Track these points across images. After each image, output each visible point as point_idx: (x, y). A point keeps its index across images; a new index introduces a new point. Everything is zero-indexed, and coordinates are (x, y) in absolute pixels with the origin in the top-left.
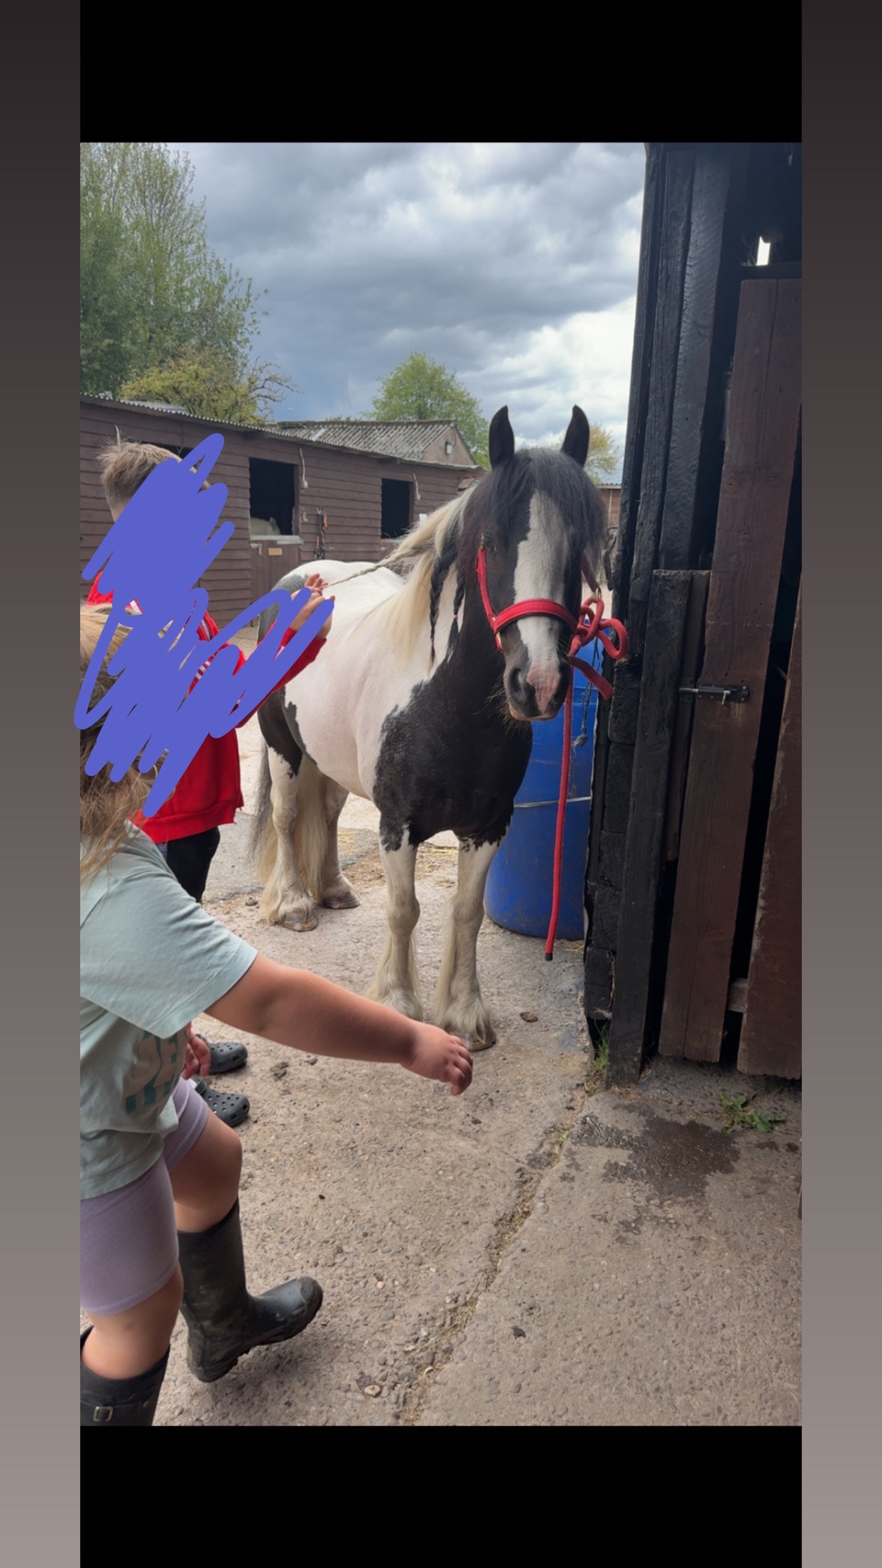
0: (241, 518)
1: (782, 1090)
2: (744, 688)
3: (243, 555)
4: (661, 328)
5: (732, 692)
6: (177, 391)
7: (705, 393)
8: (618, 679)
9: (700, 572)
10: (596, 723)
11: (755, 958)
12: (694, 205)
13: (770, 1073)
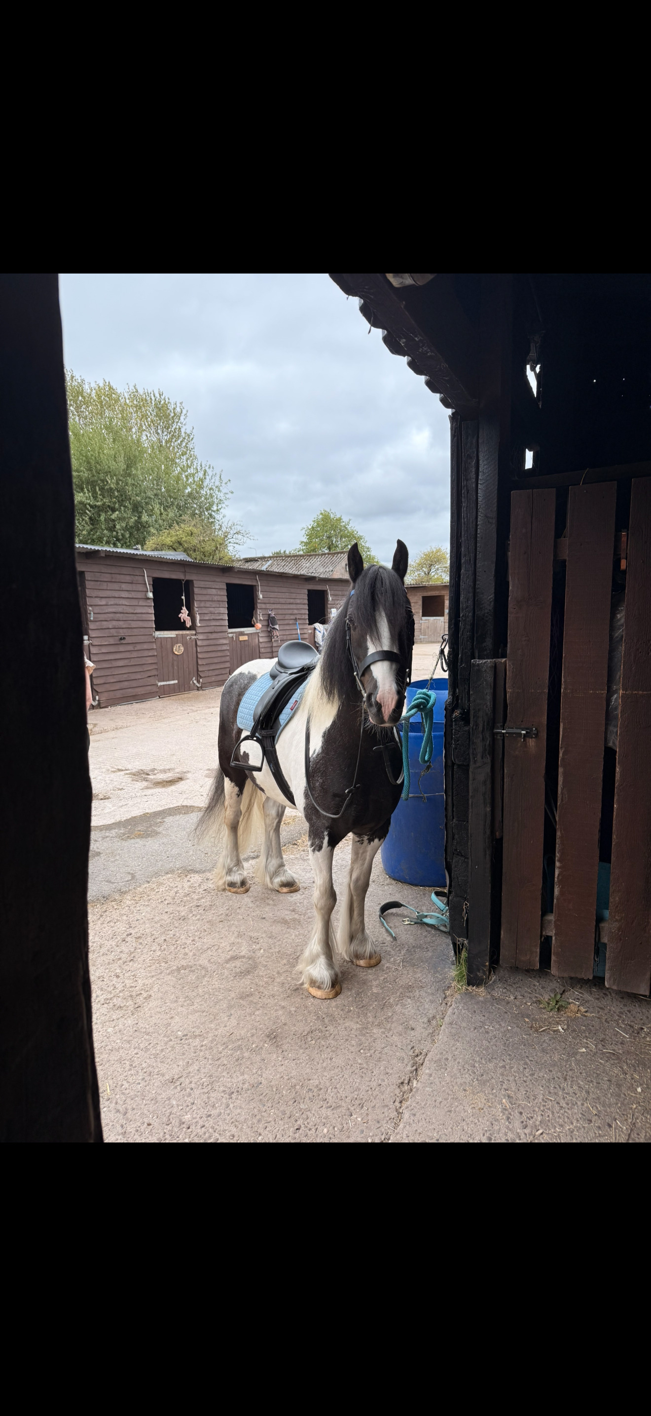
0: (222, 619)
1: (582, 986)
2: (534, 729)
3: (225, 641)
4: (466, 520)
5: (527, 732)
6: (180, 543)
7: (494, 556)
8: (456, 725)
9: (499, 660)
10: (444, 752)
11: (557, 899)
12: (480, 450)
13: (573, 975)
